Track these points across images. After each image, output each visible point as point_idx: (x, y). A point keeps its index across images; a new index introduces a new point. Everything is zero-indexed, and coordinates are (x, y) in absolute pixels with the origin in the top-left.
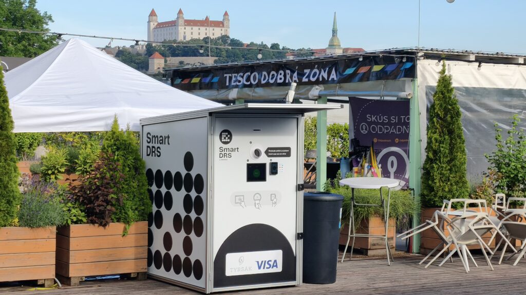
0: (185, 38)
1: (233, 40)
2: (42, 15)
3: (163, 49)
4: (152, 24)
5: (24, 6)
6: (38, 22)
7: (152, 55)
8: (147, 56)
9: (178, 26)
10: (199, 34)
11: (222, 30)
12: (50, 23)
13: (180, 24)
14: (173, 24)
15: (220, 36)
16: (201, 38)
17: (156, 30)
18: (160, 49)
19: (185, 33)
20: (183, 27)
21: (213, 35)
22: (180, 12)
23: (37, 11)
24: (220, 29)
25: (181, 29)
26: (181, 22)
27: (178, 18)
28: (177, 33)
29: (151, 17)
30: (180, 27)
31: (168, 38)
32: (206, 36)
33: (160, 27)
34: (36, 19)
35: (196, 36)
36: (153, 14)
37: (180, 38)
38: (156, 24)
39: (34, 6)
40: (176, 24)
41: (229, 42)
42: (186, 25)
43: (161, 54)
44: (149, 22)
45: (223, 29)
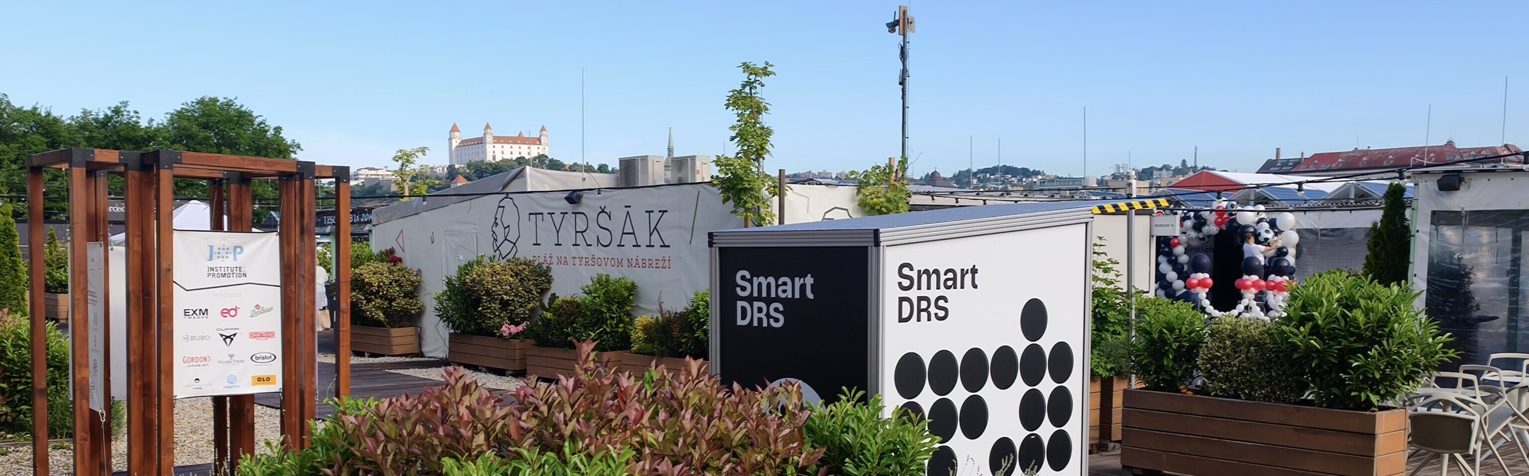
0: (494, 158)
1: (551, 161)
2: (288, 143)
3: (468, 171)
4: (454, 141)
5: (268, 133)
6: (284, 152)
7: (454, 178)
8: (449, 181)
9: (485, 144)
10: (512, 153)
11: (538, 148)
12: (298, 151)
13: (487, 141)
14: (481, 141)
15: (537, 155)
16: (514, 159)
17: (460, 148)
18: (465, 171)
19: (494, 152)
20: (492, 146)
21: (529, 154)
22: (488, 127)
23: (283, 139)
24: (536, 146)
25: (489, 148)
26: (489, 139)
27: (485, 134)
28: (484, 152)
29: (452, 133)
30: (488, 146)
31: (475, 158)
32: (519, 156)
33: (464, 146)
34: (282, 148)
35: (507, 156)
36: (454, 129)
37: (489, 158)
38: (459, 141)
39: (280, 133)
40: (484, 142)
41: (547, 162)
42: (495, 143)
43: (465, 177)
44: (450, 139)
45: (540, 146)
